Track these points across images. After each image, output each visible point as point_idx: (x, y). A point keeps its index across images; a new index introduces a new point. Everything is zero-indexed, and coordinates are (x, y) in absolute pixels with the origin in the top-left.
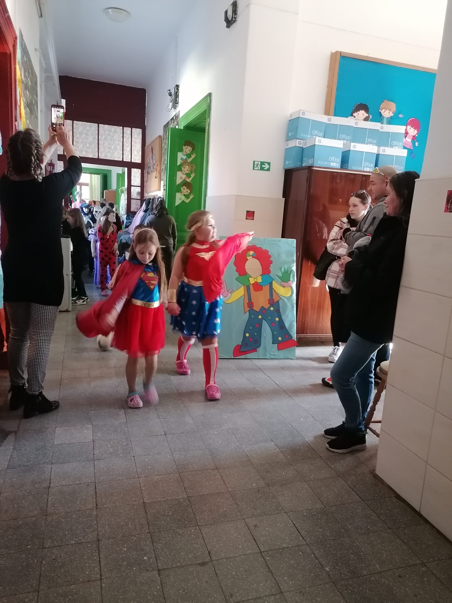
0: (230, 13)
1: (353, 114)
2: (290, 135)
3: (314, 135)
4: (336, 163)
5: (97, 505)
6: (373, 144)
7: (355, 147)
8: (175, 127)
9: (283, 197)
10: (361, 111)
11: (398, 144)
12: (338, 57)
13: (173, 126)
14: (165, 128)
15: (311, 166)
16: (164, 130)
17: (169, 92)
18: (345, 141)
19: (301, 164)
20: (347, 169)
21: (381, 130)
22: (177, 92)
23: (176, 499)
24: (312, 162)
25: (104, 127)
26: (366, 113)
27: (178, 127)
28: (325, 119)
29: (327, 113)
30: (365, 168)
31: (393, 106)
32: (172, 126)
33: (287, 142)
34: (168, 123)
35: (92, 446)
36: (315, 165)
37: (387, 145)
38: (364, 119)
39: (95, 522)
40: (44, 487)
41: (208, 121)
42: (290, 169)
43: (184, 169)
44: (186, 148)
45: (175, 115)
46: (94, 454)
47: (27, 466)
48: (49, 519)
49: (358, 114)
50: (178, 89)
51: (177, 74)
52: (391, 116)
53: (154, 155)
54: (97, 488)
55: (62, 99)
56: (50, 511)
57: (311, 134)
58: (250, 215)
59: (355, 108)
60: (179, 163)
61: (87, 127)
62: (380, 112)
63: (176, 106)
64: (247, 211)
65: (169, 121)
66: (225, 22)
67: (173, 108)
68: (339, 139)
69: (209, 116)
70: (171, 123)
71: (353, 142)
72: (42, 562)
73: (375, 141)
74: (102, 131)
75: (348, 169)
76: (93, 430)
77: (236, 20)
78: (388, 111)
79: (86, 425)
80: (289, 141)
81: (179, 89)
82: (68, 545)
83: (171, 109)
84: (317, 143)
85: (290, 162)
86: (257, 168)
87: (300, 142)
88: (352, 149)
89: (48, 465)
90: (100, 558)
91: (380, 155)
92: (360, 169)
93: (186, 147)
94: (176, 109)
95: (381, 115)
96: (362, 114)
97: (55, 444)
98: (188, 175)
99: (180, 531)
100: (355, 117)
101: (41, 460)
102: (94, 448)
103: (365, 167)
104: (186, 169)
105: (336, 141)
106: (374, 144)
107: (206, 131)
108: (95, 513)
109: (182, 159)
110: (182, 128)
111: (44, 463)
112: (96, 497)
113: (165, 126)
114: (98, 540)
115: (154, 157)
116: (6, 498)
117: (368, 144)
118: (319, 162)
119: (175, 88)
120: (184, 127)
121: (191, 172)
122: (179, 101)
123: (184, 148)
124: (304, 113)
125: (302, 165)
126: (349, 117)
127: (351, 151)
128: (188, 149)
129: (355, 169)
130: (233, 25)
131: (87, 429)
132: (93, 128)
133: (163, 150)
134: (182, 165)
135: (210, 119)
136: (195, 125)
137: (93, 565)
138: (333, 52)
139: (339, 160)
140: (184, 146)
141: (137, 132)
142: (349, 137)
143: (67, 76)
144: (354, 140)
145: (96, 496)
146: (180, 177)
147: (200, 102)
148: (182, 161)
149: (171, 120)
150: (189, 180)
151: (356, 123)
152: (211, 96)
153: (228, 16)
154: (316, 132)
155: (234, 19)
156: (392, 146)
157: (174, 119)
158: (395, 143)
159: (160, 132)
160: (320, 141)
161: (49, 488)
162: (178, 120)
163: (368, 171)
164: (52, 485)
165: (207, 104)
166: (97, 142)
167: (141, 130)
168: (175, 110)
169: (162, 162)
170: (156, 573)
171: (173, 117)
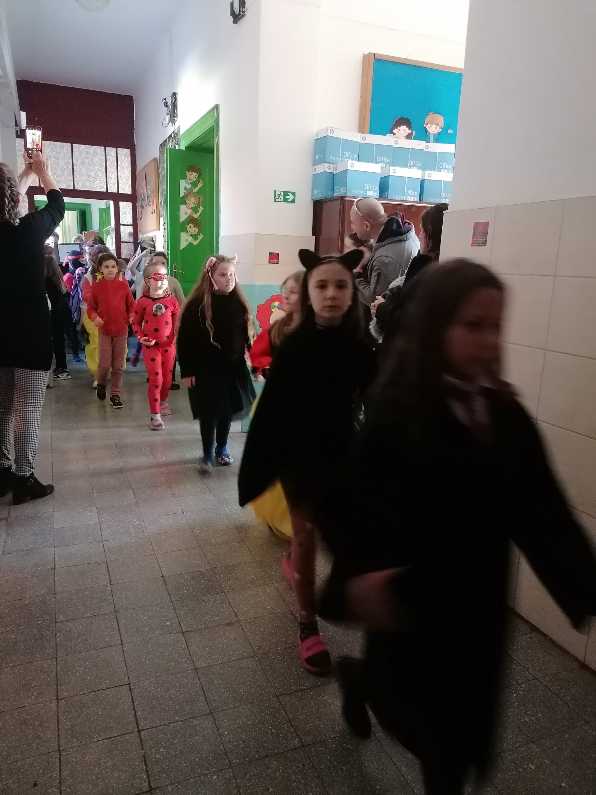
0: (236, 6)
1: (393, 131)
2: (317, 158)
3: (346, 158)
4: (374, 191)
5: (111, 581)
6: (417, 167)
7: (394, 171)
8: (175, 147)
9: (313, 235)
10: (402, 126)
11: (447, 167)
12: (372, 60)
13: (172, 146)
14: (161, 148)
15: (343, 195)
16: (160, 151)
17: (165, 102)
18: (384, 164)
19: (332, 194)
20: (386, 199)
21: (426, 150)
22: (175, 102)
23: (198, 571)
24: (345, 191)
25: (79, 148)
26: (409, 129)
27: (179, 146)
28: (357, 137)
29: (361, 130)
30: (408, 197)
31: (441, 120)
32: (170, 145)
33: (314, 167)
34: (165, 141)
35: (99, 528)
36: (348, 194)
37: (433, 169)
38: (406, 136)
39: (110, 597)
40: (48, 569)
41: (217, 140)
42: (320, 200)
43: (189, 202)
44: (191, 175)
45: (174, 132)
46: (102, 535)
47: (26, 551)
48: (59, 597)
49: (399, 130)
50: (175, 98)
51: (173, 79)
52: (439, 132)
53: (148, 184)
54: (109, 566)
55: (21, 112)
56: (58, 589)
57: (342, 157)
58: (274, 257)
59: (395, 123)
60: (182, 195)
61: (56, 148)
62: (426, 128)
63: (175, 119)
64: (269, 253)
65: (166, 140)
66: (231, 16)
67: (170, 123)
68: (376, 162)
69: (218, 135)
70: (169, 141)
71: (392, 166)
72: (56, 635)
73: (420, 164)
74: (76, 153)
75: (389, 198)
76: (98, 513)
77: (244, 15)
78: (434, 126)
79: (89, 508)
80: (317, 166)
81: (177, 97)
82: (83, 618)
83: (168, 123)
84: (349, 168)
85: (319, 191)
86: (279, 200)
87: (330, 166)
88: (391, 174)
89: (50, 549)
90: (119, 626)
91: (425, 180)
92: (402, 198)
93: (190, 172)
94: (174, 123)
95: (426, 131)
96: (403, 130)
97: (55, 527)
98: (195, 210)
99: (205, 598)
100: (394, 134)
101: (41, 543)
102: (101, 530)
103: (409, 195)
104: (192, 201)
105: (374, 164)
106: (419, 167)
107: (215, 153)
108: (109, 589)
109: (185, 188)
110: (184, 148)
111: (45, 547)
112: (109, 575)
113: (161, 145)
114: (116, 612)
115: (149, 187)
116: (7, 581)
117: (411, 167)
118: (353, 191)
119: (172, 97)
120: (186, 147)
121: (199, 205)
122: (178, 114)
123: (188, 174)
124: (332, 131)
125: (333, 196)
126: (387, 135)
127: (390, 178)
128: (192, 176)
129: (397, 198)
130: (242, 20)
131: (91, 511)
132: (65, 149)
133: (161, 177)
134: (186, 196)
135: (218, 138)
136: (201, 145)
137: (112, 633)
138: (365, 54)
139: (377, 188)
140: (187, 172)
141: (125, 153)
142: (388, 160)
143: (26, 81)
144: (395, 163)
145: (109, 573)
146: (184, 212)
147: (205, 116)
148: (186, 192)
149: (169, 137)
150: (196, 216)
151: (396, 142)
152: (219, 109)
153: (234, 9)
154: (349, 154)
155: (242, 13)
156: (440, 170)
157: (173, 136)
158: (444, 165)
159: (155, 153)
160: (353, 165)
161: (54, 570)
162: (178, 137)
163: (412, 200)
164: (57, 566)
165: (214, 119)
166: (71, 167)
167: (130, 150)
168: (173, 125)
169: (160, 193)
170: (181, 634)
171: (172, 134)
